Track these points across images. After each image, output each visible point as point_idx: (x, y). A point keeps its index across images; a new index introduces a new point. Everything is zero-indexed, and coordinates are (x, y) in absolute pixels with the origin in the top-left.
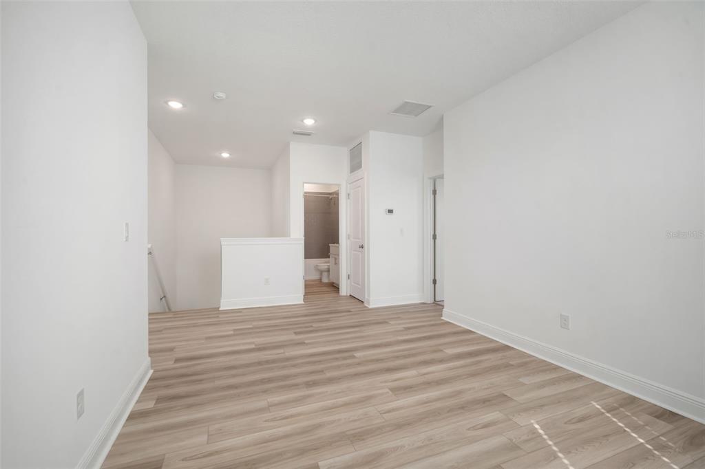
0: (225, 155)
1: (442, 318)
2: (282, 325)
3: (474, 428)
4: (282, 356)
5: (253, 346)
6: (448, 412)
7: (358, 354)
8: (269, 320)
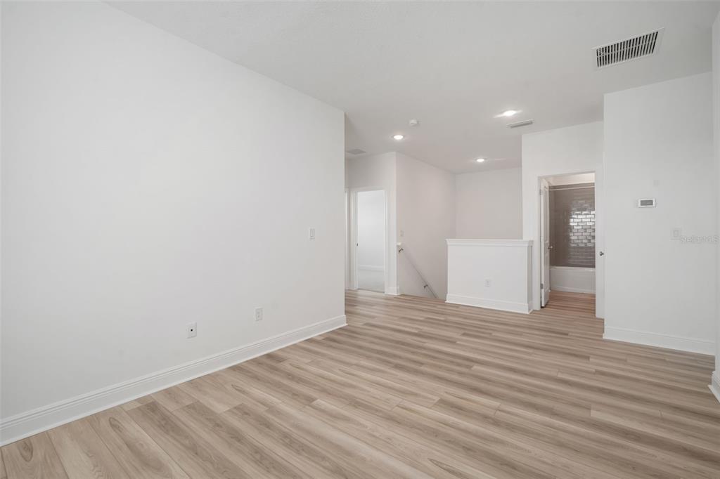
0: (480, 160)
1: (709, 386)
2: (466, 325)
3: (438, 464)
4: (420, 344)
5: (416, 331)
6: (446, 441)
7: (476, 367)
8: (465, 318)
